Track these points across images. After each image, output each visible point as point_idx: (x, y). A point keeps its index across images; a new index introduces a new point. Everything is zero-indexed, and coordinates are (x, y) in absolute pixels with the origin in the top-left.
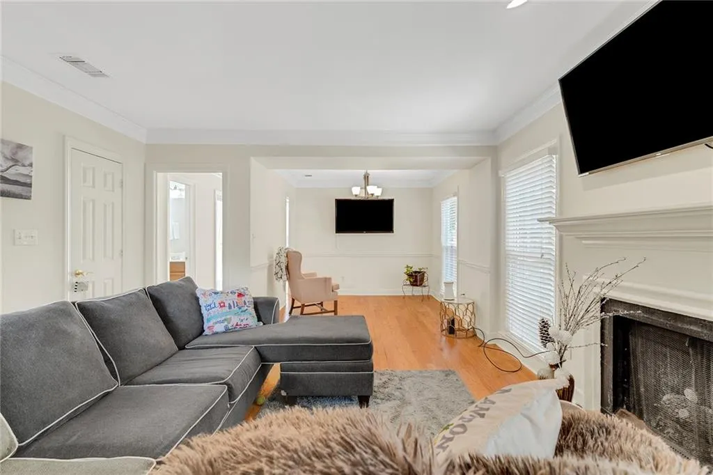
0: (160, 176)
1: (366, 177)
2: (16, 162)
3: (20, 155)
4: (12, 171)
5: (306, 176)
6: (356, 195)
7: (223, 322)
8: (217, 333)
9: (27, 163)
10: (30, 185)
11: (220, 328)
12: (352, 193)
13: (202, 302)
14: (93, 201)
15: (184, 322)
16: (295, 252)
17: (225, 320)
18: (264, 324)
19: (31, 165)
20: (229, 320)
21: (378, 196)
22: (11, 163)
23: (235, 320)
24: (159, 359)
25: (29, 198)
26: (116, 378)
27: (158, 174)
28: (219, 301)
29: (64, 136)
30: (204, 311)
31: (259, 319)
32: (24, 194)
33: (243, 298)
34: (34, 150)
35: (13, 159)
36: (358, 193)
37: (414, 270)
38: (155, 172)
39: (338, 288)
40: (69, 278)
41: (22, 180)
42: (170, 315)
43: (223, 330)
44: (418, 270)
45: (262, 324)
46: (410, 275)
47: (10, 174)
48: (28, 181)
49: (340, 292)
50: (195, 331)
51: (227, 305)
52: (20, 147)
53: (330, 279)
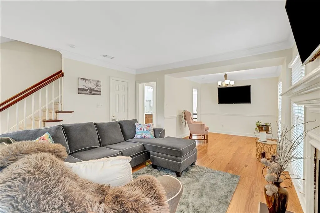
0: (140, 85)
1: (226, 76)
2: (97, 85)
3: (98, 83)
4: (96, 88)
5: (203, 78)
6: (220, 86)
7: (140, 135)
8: (138, 138)
9: (100, 85)
10: (100, 91)
11: (139, 137)
12: (218, 84)
13: (136, 127)
14: (118, 95)
15: (128, 133)
16: (188, 112)
17: (141, 134)
18: (156, 138)
19: (101, 86)
20: (142, 134)
21: (232, 85)
22: (96, 86)
23: (144, 135)
24: (115, 142)
25: (100, 95)
26: (100, 144)
27: (139, 84)
28: (141, 127)
29: (110, 77)
30: (136, 130)
31: (155, 136)
32: (99, 94)
33: (149, 128)
34: (102, 82)
35: (96, 85)
36: (220, 84)
37: (261, 124)
38: (138, 84)
39: (208, 129)
40: (111, 117)
41: (99, 90)
42: (124, 130)
43: (140, 137)
44: (265, 124)
45: (155, 137)
46: (259, 127)
47: (96, 89)
48: (100, 90)
49: (209, 131)
50: (132, 136)
51: (143, 129)
52: (98, 81)
53: (204, 125)
